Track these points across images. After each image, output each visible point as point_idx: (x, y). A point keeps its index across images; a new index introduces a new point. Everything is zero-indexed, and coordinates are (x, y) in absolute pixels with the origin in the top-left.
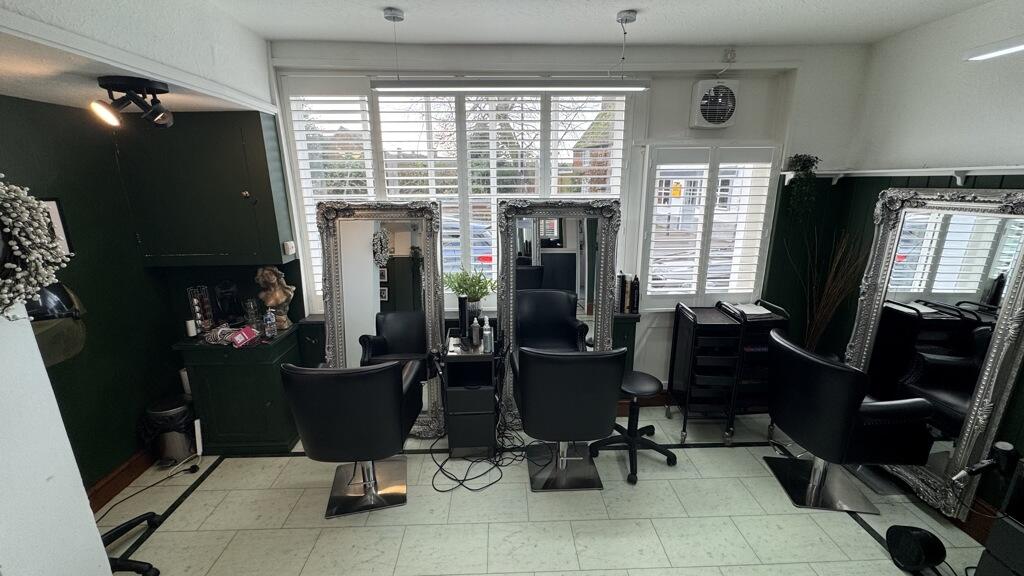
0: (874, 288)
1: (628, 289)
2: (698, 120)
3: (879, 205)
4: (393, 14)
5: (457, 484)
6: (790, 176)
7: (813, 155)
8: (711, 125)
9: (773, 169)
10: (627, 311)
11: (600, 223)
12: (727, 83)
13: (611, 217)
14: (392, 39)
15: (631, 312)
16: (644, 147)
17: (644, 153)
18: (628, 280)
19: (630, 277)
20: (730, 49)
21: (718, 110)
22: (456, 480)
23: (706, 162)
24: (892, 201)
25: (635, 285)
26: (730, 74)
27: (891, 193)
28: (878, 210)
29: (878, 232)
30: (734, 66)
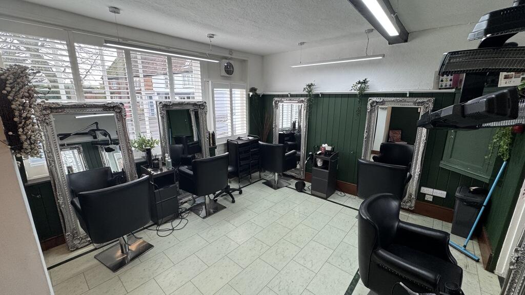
0: (276, 126)
1: (211, 136)
2: (224, 73)
3: (273, 102)
4: (115, 10)
5: (171, 231)
6: (251, 94)
7: (256, 88)
8: (228, 75)
9: (246, 91)
10: (212, 145)
11: (200, 111)
12: (231, 62)
13: (203, 109)
14: (115, 21)
15: (213, 145)
16: (208, 81)
17: (208, 84)
18: (210, 133)
19: (211, 132)
20: (231, 51)
21: (229, 70)
22: (170, 230)
23: (228, 88)
24: (276, 101)
25: (213, 135)
26: (231, 59)
27: (276, 99)
28: (274, 104)
29: (274, 110)
30: (233, 57)
